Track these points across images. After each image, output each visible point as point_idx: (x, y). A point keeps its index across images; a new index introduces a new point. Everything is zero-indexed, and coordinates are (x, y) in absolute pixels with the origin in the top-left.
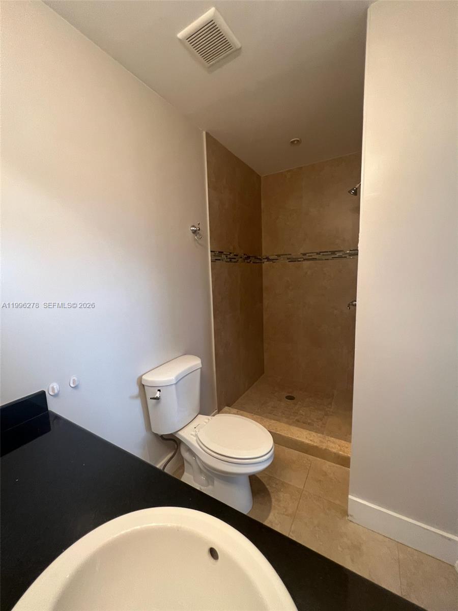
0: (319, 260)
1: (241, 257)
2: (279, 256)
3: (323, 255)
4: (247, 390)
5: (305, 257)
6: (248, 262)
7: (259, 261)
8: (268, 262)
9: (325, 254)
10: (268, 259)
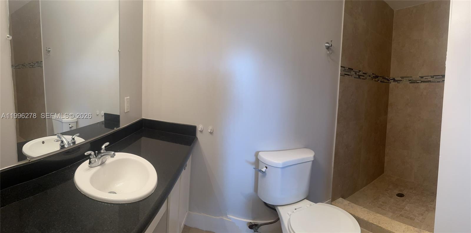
0: (433, 82)
1: (370, 76)
2: (402, 78)
3: (436, 78)
4: (365, 186)
5: (422, 80)
6: (375, 81)
7: (387, 81)
8: (394, 83)
9: (437, 77)
10: (394, 80)
